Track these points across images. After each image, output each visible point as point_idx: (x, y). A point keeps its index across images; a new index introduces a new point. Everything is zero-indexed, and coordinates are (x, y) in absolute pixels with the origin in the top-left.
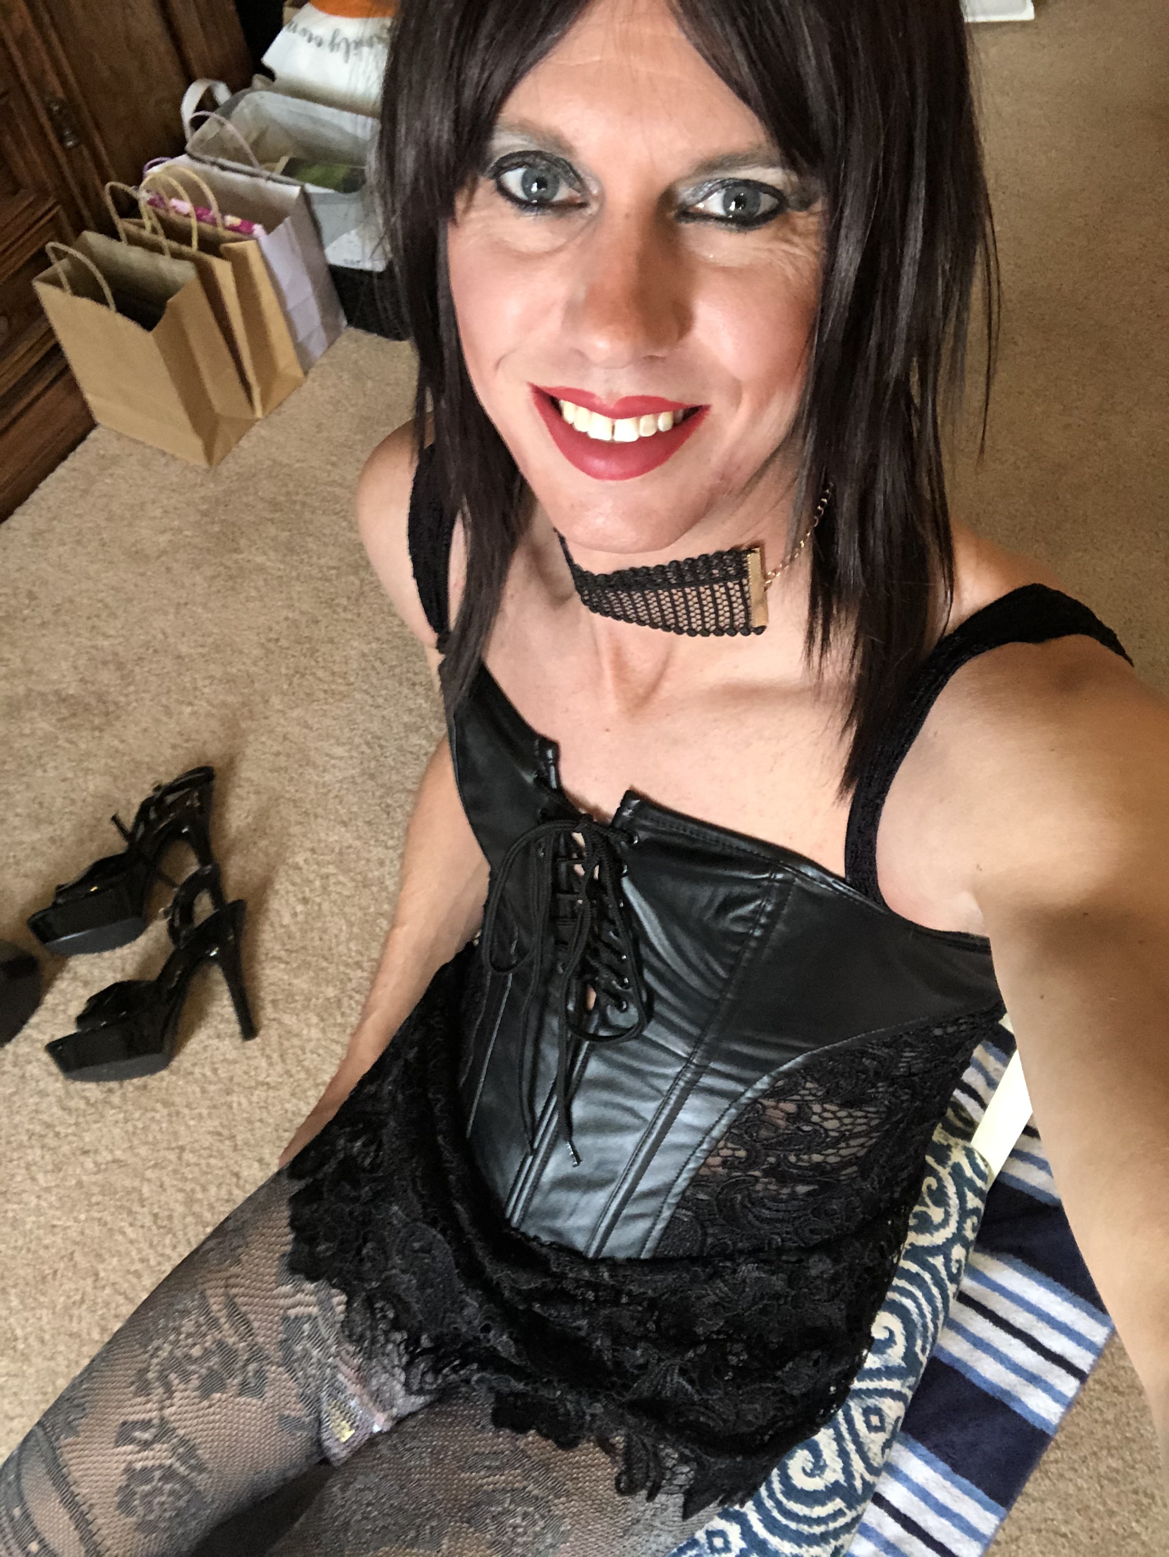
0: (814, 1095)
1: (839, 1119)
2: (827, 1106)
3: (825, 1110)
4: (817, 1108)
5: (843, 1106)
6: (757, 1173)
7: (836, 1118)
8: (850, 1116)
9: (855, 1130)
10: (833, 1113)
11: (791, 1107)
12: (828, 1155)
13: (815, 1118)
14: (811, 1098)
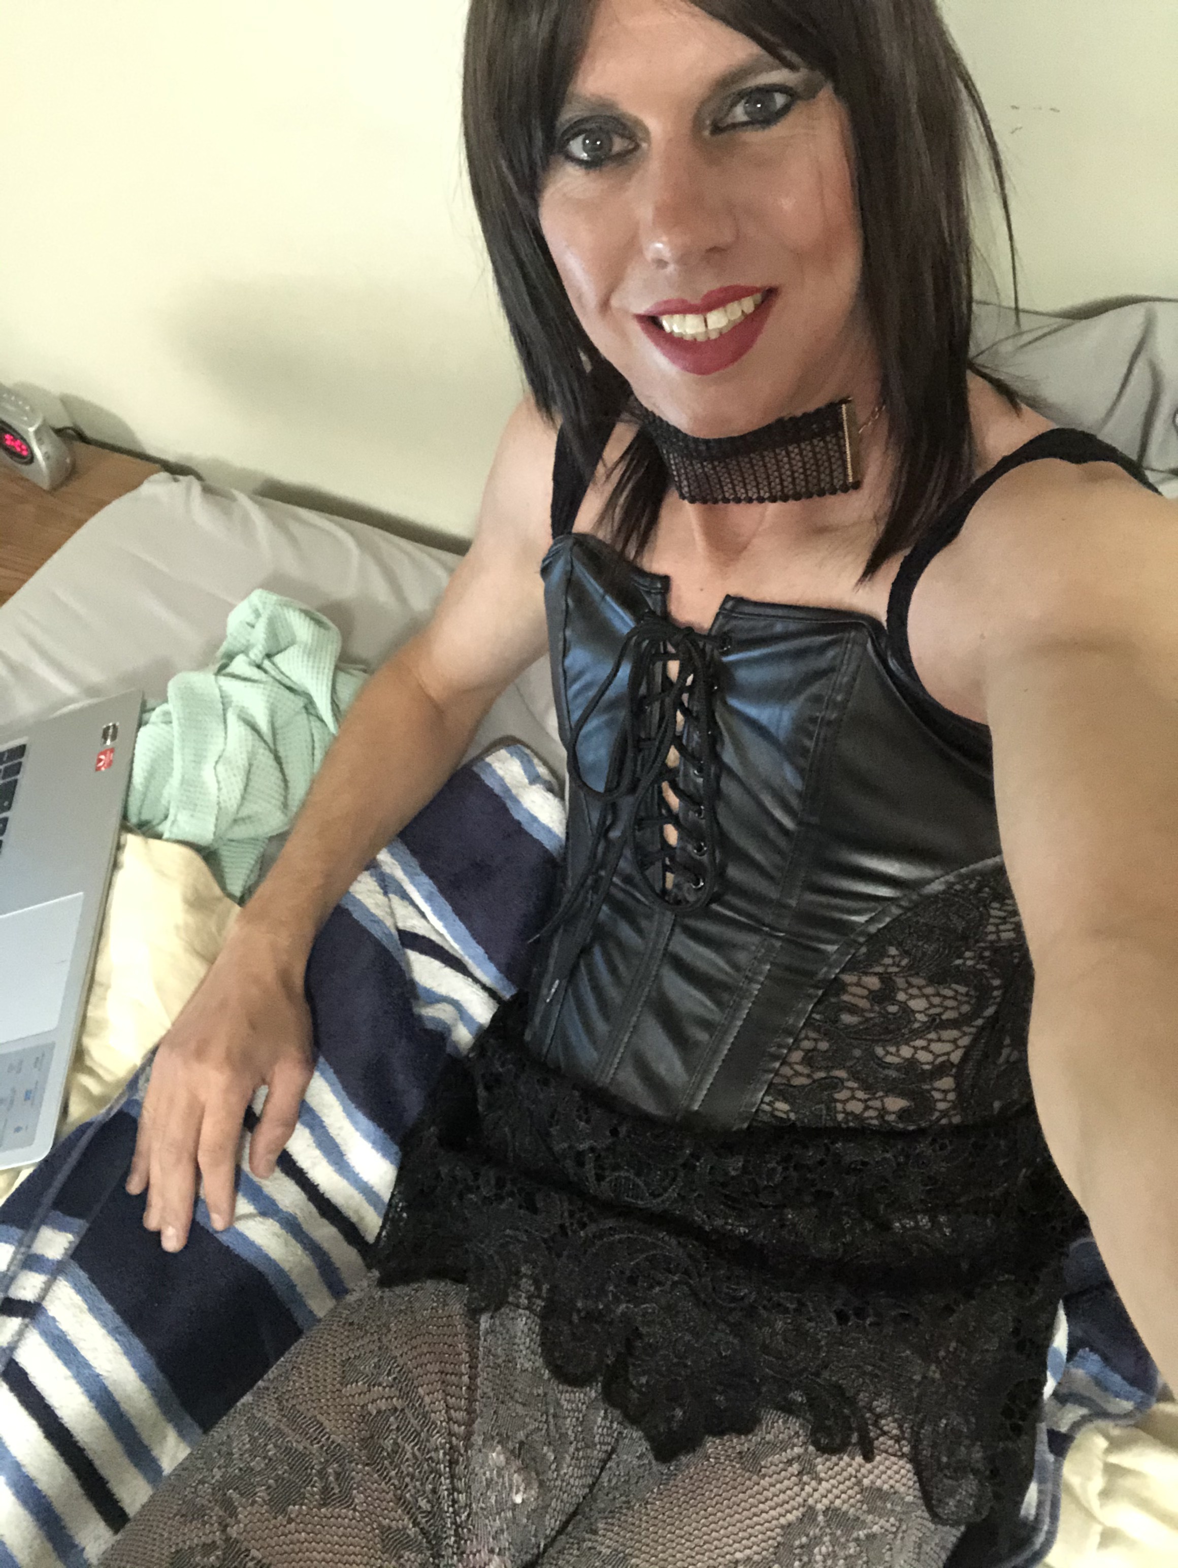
0: (898, 966)
1: (927, 997)
2: (915, 981)
3: (910, 985)
4: (900, 982)
5: (931, 981)
6: (842, 1074)
7: (924, 995)
8: (938, 994)
9: (944, 1017)
10: (920, 988)
11: (873, 982)
12: (916, 1048)
13: (901, 996)
14: (895, 969)
